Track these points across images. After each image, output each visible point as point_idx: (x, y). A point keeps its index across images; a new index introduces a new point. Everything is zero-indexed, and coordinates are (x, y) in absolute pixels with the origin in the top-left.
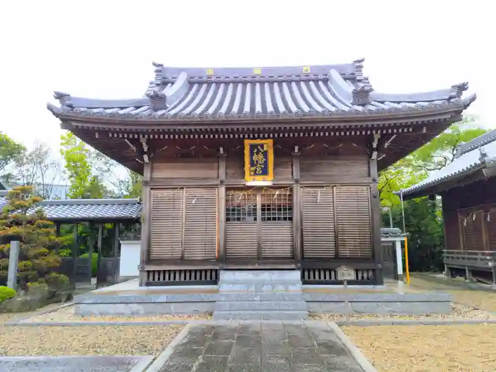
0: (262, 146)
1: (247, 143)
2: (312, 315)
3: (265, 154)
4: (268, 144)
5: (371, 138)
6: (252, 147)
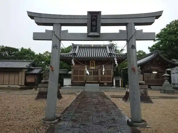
2: (100, 91)
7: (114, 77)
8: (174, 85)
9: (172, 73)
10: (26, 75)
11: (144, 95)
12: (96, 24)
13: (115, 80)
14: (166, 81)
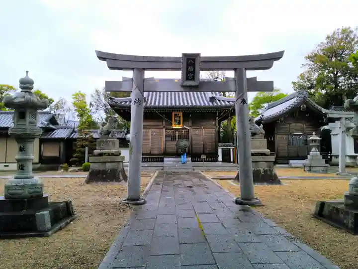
0: (178, 114)
1: (173, 113)
2: (193, 170)
3: (180, 117)
4: (181, 114)
5: (216, 113)
6: (175, 115)
7: (220, 144)
8: (337, 158)
9: (334, 135)
10: (42, 142)
11: (269, 173)
12: (194, 70)
13: (222, 149)
14: (313, 149)
